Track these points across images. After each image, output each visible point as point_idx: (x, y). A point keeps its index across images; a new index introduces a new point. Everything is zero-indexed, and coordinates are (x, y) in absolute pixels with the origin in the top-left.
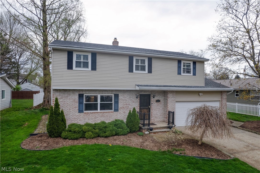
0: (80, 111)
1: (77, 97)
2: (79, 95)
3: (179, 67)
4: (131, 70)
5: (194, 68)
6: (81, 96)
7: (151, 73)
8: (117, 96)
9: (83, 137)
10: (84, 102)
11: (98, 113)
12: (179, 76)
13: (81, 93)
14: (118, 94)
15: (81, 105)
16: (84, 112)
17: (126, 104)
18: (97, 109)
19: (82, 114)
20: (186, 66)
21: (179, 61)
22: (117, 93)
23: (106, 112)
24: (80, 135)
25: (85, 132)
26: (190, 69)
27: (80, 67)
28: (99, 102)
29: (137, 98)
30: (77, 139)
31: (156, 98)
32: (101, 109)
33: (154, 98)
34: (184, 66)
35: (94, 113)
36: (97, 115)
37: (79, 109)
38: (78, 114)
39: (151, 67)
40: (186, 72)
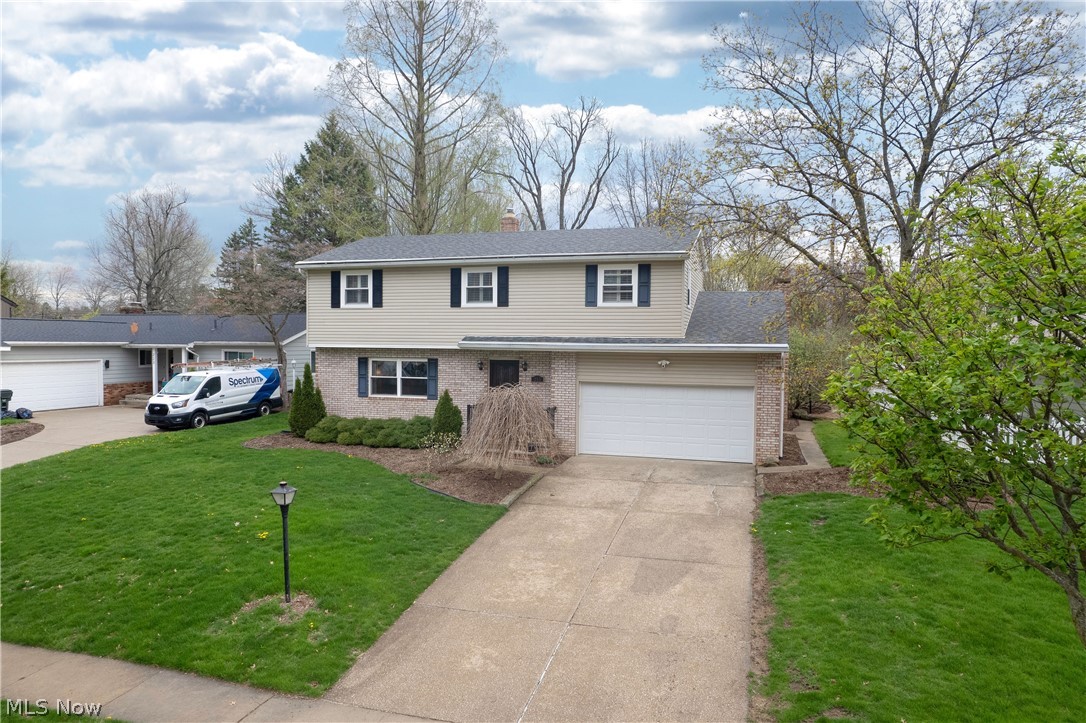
0: (363, 393)
1: (355, 364)
2: (359, 359)
3: (591, 286)
4: (456, 302)
5: (645, 285)
6: (363, 362)
7: (507, 306)
8: (434, 363)
9: (333, 441)
10: (370, 375)
11: (395, 399)
12: (591, 309)
13: (363, 355)
14: (437, 360)
15: (363, 380)
16: (370, 395)
17: (456, 384)
18: (395, 392)
19: (365, 400)
20: (619, 280)
21: (591, 269)
22: (435, 357)
23: (412, 400)
24: (331, 436)
25: (339, 432)
26: (631, 288)
27: (355, 301)
28: (399, 376)
29: (481, 369)
30: (322, 442)
31: (532, 372)
32: (403, 393)
33: (525, 370)
34: (607, 279)
35: (388, 399)
36: (393, 404)
37: (359, 389)
38: (358, 399)
39: (507, 292)
40: (619, 297)
